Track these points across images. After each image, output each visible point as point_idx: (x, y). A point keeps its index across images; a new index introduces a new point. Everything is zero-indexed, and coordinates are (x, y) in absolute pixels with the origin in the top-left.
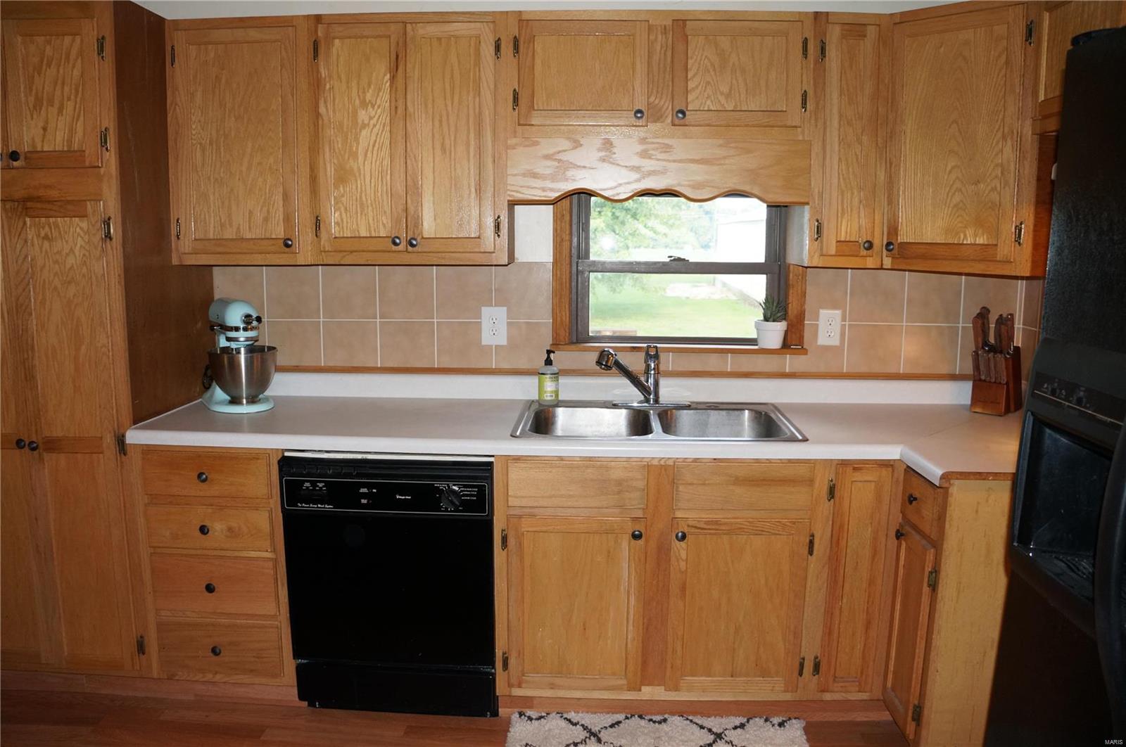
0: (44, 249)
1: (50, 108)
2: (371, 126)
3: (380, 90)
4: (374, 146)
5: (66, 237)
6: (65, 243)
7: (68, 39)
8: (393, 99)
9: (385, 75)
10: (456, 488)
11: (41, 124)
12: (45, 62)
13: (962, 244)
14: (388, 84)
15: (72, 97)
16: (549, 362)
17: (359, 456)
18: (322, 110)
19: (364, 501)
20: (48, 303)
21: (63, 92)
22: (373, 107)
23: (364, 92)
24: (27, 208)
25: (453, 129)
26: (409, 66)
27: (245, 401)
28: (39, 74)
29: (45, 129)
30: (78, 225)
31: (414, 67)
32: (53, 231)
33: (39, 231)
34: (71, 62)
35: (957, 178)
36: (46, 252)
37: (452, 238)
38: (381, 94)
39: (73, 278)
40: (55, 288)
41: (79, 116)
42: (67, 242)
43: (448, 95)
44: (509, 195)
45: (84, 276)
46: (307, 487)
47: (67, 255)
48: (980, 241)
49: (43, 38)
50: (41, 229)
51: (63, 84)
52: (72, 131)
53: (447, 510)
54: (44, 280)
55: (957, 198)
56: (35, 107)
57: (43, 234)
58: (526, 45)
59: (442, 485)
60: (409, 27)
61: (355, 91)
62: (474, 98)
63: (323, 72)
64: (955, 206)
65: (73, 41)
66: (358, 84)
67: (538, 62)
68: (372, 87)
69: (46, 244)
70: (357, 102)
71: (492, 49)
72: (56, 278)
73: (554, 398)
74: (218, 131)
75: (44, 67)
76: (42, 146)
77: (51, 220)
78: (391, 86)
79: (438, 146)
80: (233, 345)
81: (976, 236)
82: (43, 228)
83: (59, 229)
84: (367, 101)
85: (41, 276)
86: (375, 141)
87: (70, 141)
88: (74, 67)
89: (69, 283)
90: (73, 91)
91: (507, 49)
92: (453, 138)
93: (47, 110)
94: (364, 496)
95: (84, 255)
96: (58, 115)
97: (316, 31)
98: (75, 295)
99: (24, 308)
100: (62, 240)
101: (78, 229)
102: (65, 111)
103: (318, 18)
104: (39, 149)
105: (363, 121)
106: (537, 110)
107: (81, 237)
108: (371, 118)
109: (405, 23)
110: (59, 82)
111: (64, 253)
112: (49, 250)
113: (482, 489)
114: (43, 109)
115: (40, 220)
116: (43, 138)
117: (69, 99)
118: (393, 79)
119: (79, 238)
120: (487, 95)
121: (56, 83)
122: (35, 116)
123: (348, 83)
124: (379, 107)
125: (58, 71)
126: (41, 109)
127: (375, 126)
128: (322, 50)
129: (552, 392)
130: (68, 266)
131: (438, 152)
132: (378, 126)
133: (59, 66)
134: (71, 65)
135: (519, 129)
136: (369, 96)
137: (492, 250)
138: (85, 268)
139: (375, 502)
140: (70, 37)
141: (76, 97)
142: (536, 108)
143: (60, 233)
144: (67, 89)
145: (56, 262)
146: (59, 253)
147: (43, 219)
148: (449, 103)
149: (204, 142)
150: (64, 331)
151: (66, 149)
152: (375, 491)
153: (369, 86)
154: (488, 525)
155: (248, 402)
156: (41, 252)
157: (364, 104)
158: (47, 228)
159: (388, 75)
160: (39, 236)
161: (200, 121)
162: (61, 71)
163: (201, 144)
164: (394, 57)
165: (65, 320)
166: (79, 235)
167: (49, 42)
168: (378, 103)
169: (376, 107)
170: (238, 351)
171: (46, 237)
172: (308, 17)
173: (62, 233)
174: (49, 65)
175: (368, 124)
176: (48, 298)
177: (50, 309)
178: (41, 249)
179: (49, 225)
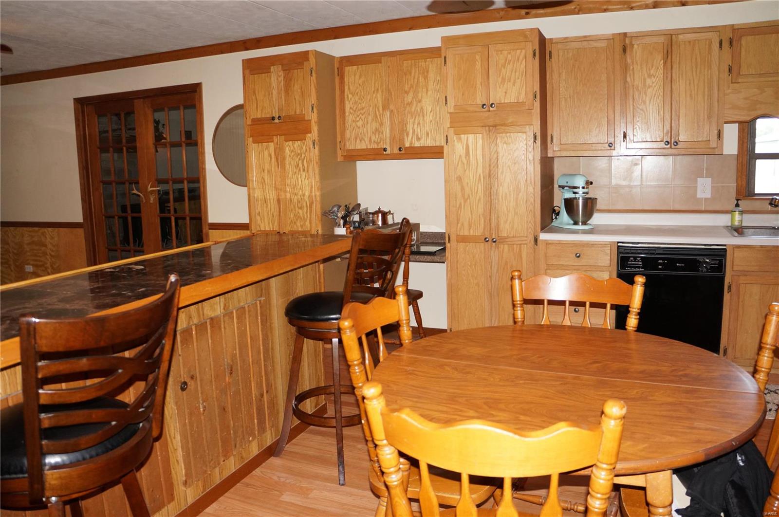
0: (504, 148)
1: (509, 83)
2: (653, 87)
3: (658, 68)
4: (654, 97)
5: (515, 142)
7: (518, 51)
8: (665, 74)
9: (661, 61)
10: (708, 261)
11: (504, 91)
12: (507, 62)
14: (662, 66)
15: (520, 78)
16: (737, 205)
18: (628, 79)
19: (660, 267)
20: (504, 173)
21: (515, 75)
22: (654, 77)
23: (650, 70)
24: (497, 129)
25: (696, 87)
26: (674, 57)
27: (580, 223)
28: (504, 68)
29: (506, 93)
30: (521, 136)
31: (676, 57)
32: (509, 139)
33: (502, 139)
34: (520, 61)
37: (694, 141)
38: (658, 70)
39: (517, 161)
40: (509, 166)
41: (523, 86)
42: (515, 144)
43: (694, 69)
44: (725, 119)
45: (523, 160)
46: (632, 260)
47: (515, 150)
49: (507, 52)
51: (515, 72)
52: (519, 93)
53: (703, 271)
56: (501, 83)
57: (504, 141)
58: (737, 42)
59: (700, 259)
60: (674, 36)
61: (645, 69)
62: (708, 71)
63: (629, 61)
65: (521, 52)
66: (646, 65)
67: (743, 50)
68: (654, 67)
69: (505, 145)
70: (646, 75)
71: (718, 45)
72: (509, 161)
73: (740, 224)
74: (573, 91)
75: (507, 65)
76: (505, 101)
77: (508, 134)
78: (664, 66)
79: (688, 95)
80: (577, 196)
82: (504, 138)
83: (512, 138)
84: (651, 74)
85: (501, 162)
86: (655, 94)
87: (518, 97)
88: (521, 63)
89: (516, 163)
90: (520, 74)
91: (726, 45)
92: (696, 90)
93: (507, 84)
94: (660, 264)
95: (523, 151)
96: (513, 86)
97: (625, 41)
98: (518, 169)
99: (493, 175)
100: (513, 144)
101: (521, 139)
102: (516, 84)
103: (625, 34)
104: (503, 102)
105: (649, 84)
106: (742, 75)
108: (653, 83)
109: (671, 35)
110: (514, 71)
111: (513, 150)
112: (506, 148)
113: (721, 261)
114: (506, 83)
116: (505, 97)
117: (518, 79)
118: (665, 63)
119: (521, 143)
120: (715, 68)
121: (512, 72)
122: (501, 87)
123: (641, 66)
124: (657, 77)
125: (513, 66)
126: (504, 84)
127: (655, 86)
128: (628, 51)
129: (738, 221)
130: (515, 156)
131: (688, 99)
132: (656, 87)
133: (514, 63)
134: (520, 63)
135: (731, 85)
136: (652, 72)
137: (716, 147)
139: (666, 267)
140: (520, 51)
141: (522, 77)
142: (741, 74)
143: (512, 141)
144: (517, 74)
145: (510, 154)
146: (511, 150)
147: (504, 134)
148: (694, 74)
149: (566, 97)
150: (511, 186)
151: (516, 101)
152: (666, 262)
153: (652, 67)
154: (722, 280)
155: (582, 224)
157: (650, 76)
158: (506, 138)
159: (662, 61)
160: (502, 142)
161: (564, 87)
162: (515, 65)
163: (565, 97)
164: (665, 52)
165: (512, 181)
166: (521, 141)
167: (510, 53)
168: (657, 74)
169: (656, 77)
170: (579, 198)
171: (505, 143)
172: (620, 34)
174: (509, 63)
175: (652, 86)
176: (504, 171)
177: (506, 176)
178: (502, 148)
179: (507, 136)
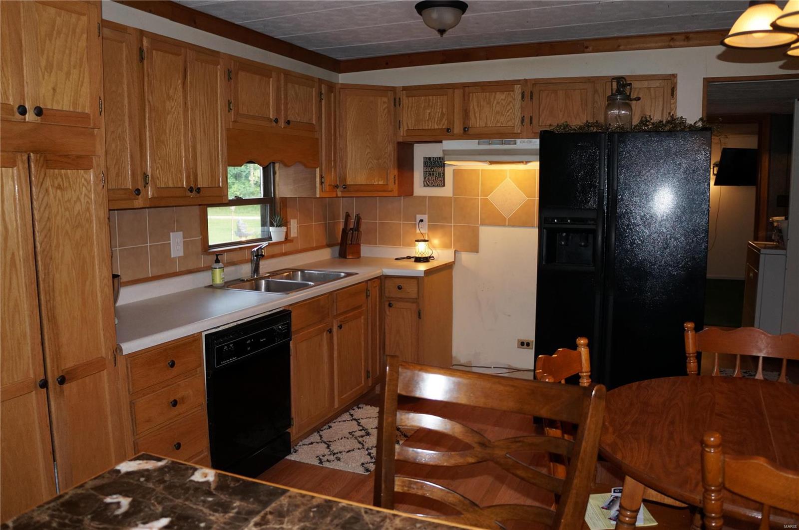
0: (57, 198)
1: (59, 72)
3: (176, 89)
5: (74, 187)
6: (73, 193)
7: (75, 17)
8: (184, 97)
9: (179, 80)
10: (280, 327)
11: (51, 85)
12: (55, 31)
13: (374, 185)
15: (77, 66)
16: (217, 261)
17: (235, 324)
20: (61, 246)
21: (70, 60)
22: (173, 100)
23: (168, 90)
24: (47, 160)
25: (208, 121)
28: (50, 40)
29: (54, 90)
30: (83, 176)
32: (64, 181)
33: (53, 182)
35: (370, 157)
36: (59, 200)
38: (176, 92)
39: (79, 223)
40: (67, 232)
41: (83, 82)
42: (75, 191)
45: (87, 220)
46: (226, 349)
47: (75, 202)
48: (381, 183)
50: (55, 180)
51: (70, 53)
52: (77, 94)
53: (278, 341)
54: (58, 226)
55: (370, 165)
56: (46, 69)
57: (56, 185)
59: (276, 327)
61: (164, 88)
63: (150, 72)
64: (370, 168)
65: (79, 19)
66: (166, 83)
68: (172, 87)
69: (59, 193)
70: (165, 96)
72: (67, 224)
75: (55, 35)
76: (52, 105)
77: (63, 171)
78: (183, 88)
81: (379, 181)
82: (57, 178)
83: (69, 178)
84: (170, 95)
85: (55, 223)
86: (174, 124)
87: (75, 104)
88: (79, 38)
89: (77, 227)
90: (79, 60)
93: (57, 73)
95: (87, 202)
96: (66, 80)
97: (142, 41)
98: (81, 237)
100: (71, 190)
101: (83, 180)
102: (71, 77)
103: (143, 32)
104: (49, 107)
105: (168, 109)
106: (240, 114)
107: (85, 186)
108: (172, 107)
110: (67, 51)
111: (73, 201)
112: (61, 199)
113: (288, 324)
114: (53, 72)
115: (54, 171)
116: (53, 98)
117: (75, 68)
118: (182, 83)
119: (84, 188)
121: (64, 52)
122: (46, 77)
123: (161, 82)
124: (176, 101)
125: (66, 41)
126: (51, 72)
128: (148, 58)
130: (76, 213)
132: (175, 114)
133: (67, 37)
134: (77, 37)
136: (171, 92)
138: (88, 213)
140: (77, 16)
141: (81, 66)
142: (239, 112)
143: (69, 185)
144: (73, 57)
145: (67, 209)
146: (69, 201)
147: (57, 170)
150: (74, 271)
151: (72, 111)
156: (55, 201)
157: (169, 98)
158: (60, 179)
160: (53, 186)
162: (69, 42)
164: (183, 69)
165: (74, 259)
166: (83, 185)
167: (60, 15)
168: (175, 98)
171: (59, 187)
172: (137, 29)
173: (71, 183)
174: (59, 34)
175: (171, 112)
176: (61, 242)
177: (63, 252)
178: (55, 198)
179: (61, 176)
